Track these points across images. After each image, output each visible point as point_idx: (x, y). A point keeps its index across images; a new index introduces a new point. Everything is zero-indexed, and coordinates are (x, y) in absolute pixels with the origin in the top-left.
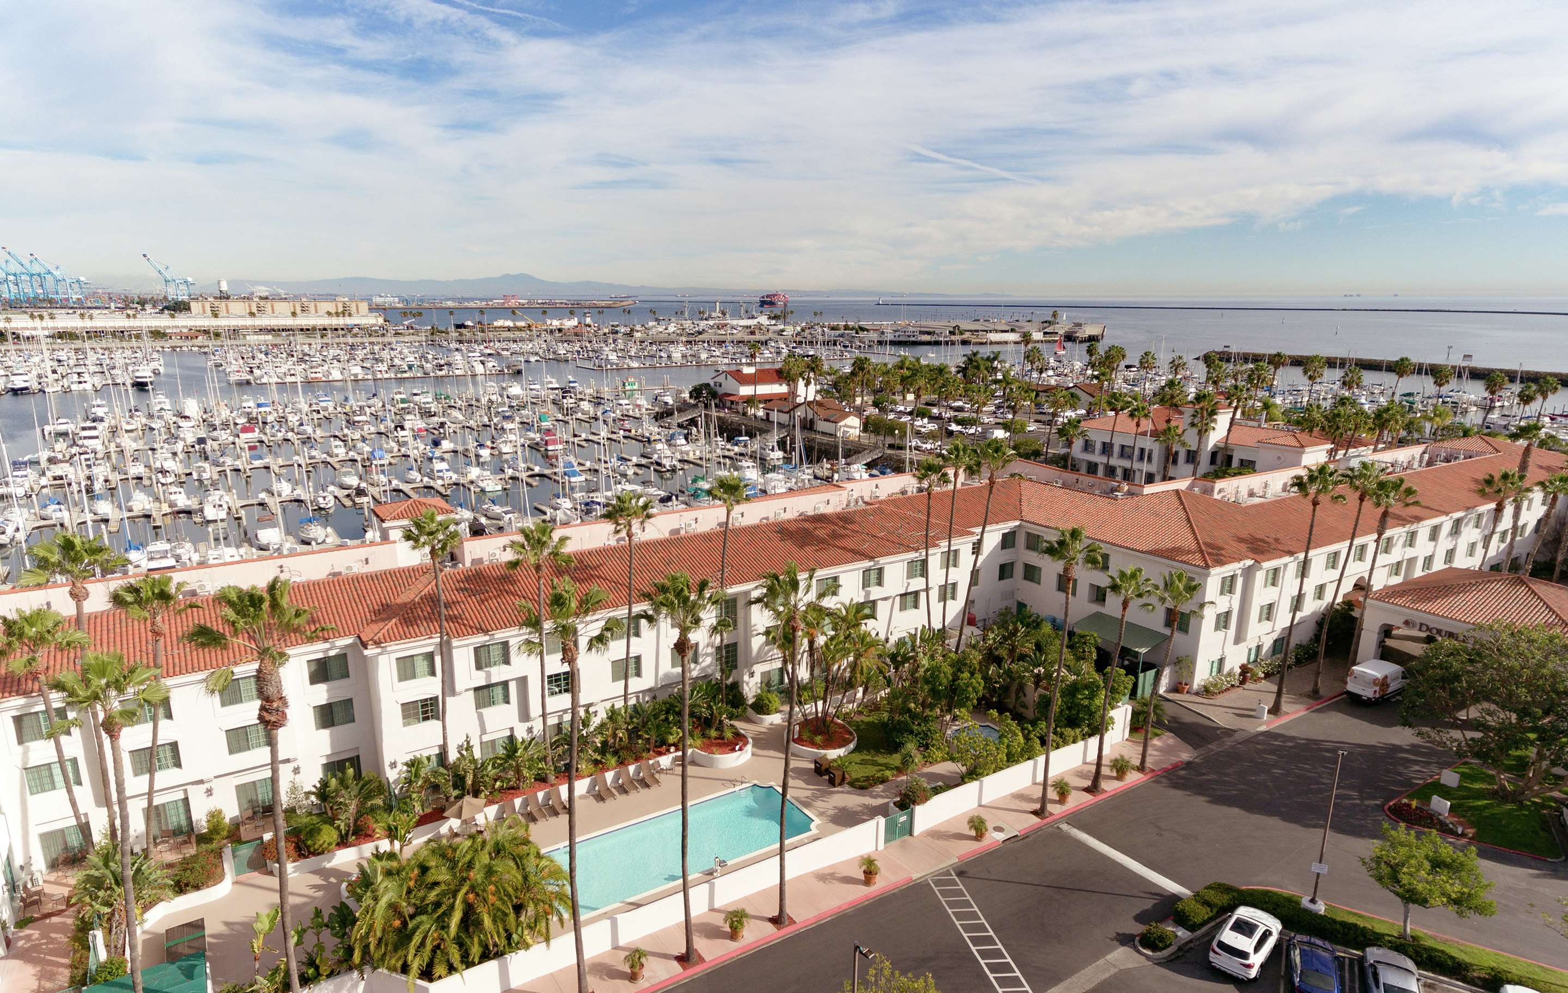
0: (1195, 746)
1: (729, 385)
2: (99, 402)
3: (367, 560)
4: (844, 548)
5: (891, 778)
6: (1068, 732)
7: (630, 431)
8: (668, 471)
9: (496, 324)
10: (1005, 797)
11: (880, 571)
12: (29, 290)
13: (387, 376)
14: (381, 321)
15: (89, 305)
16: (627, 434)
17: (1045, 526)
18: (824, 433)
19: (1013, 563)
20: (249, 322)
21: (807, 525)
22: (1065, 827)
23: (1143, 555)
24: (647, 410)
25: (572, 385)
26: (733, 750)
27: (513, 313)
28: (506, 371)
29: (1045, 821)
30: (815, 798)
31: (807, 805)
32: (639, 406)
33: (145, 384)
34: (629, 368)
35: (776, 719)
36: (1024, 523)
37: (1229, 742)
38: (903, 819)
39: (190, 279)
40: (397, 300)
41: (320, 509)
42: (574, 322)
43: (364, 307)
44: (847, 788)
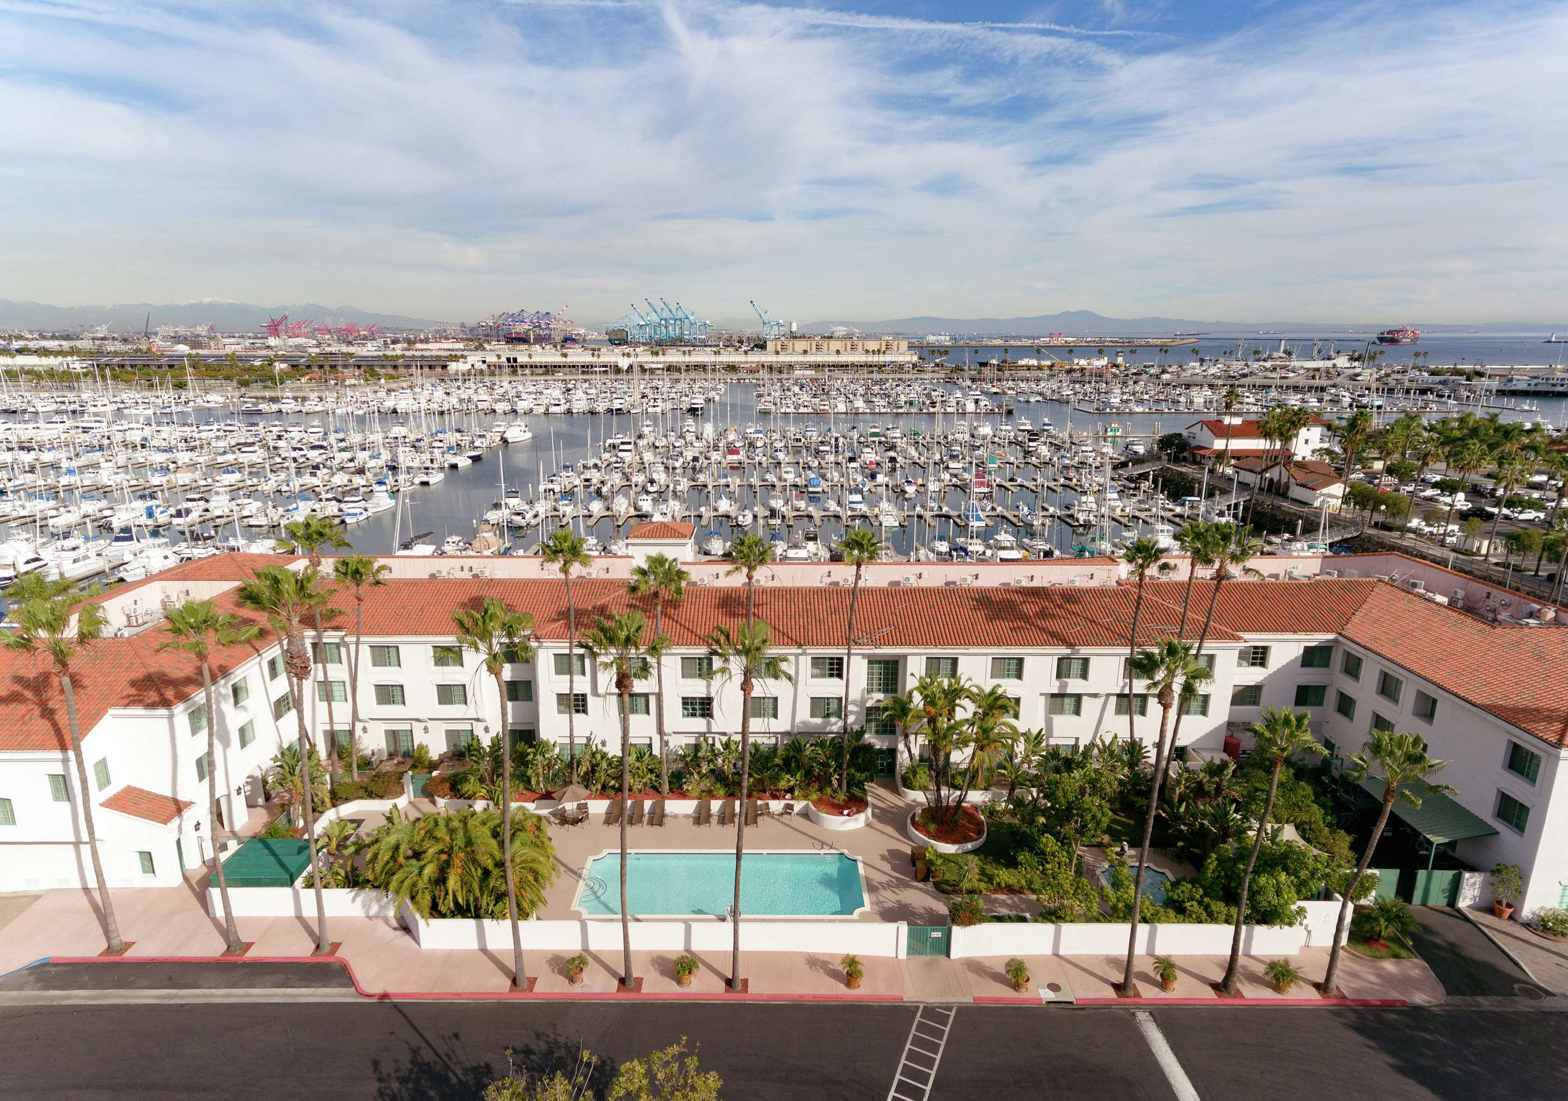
0: (1451, 988)
1: (1203, 437)
2: (648, 423)
3: (607, 569)
4: (1043, 630)
5: (984, 892)
6: (1219, 907)
7: (1071, 480)
8: (1081, 525)
9: (1020, 363)
10: (1097, 956)
11: (1086, 662)
12: (673, 332)
13: (883, 410)
14: (915, 358)
15: (710, 343)
16: (1068, 482)
17: (1364, 647)
18: (1295, 501)
19: (1325, 687)
20: (801, 358)
21: (1018, 598)
22: (1142, 1016)
23: (1474, 709)
24: (1111, 458)
25: (1046, 428)
26: (841, 814)
27: (1038, 351)
28: (997, 410)
29: (1123, 1000)
30: (888, 886)
31: (872, 889)
32: (1103, 454)
33: (697, 409)
34: (1131, 413)
35: (918, 796)
36: (1341, 639)
37: (1524, 1004)
38: (937, 935)
39: (781, 321)
40: (948, 338)
41: (738, 525)
42: (1104, 362)
43: (904, 345)
44: (929, 886)
